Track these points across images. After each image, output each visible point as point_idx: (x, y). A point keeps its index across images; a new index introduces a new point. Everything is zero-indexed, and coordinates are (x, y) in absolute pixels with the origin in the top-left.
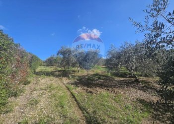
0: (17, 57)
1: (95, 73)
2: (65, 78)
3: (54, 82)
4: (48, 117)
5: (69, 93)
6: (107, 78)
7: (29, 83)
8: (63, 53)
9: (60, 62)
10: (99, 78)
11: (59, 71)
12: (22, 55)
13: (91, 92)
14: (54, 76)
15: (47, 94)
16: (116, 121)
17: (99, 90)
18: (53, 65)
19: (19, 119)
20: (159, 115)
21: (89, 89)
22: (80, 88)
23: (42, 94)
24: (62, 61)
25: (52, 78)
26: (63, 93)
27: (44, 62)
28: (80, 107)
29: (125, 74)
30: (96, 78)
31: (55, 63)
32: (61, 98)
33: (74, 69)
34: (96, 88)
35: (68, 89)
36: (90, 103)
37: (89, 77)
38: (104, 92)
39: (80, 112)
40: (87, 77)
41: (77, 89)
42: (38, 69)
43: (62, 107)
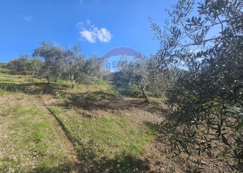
1: (98, 90)
2: (49, 96)
3: (26, 102)
5: (53, 119)
6: (113, 97)
8: (45, 54)
9: (38, 68)
10: (103, 97)
11: (37, 84)
13: (90, 116)
14: (26, 93)
17: (100, 113)
18: (25, 74)
20: (162, 137)
21: (87, 112)
22: (73, 111)
24: (43, 67)
26: (42, 119)
27: (3, 67)
28: (70, 139)
29: (135, 93)
30: (99, 97)
31: (29, 70)
32: (36, 127)
33: (65, 82)
34: (96, 109)
35: (52, 113)
36: (86, 130)
38: (107, 115)
39: (70, 144)
40: (85, 96)
41: (68, 113)
43: (38, 141)
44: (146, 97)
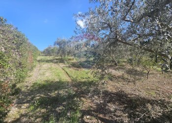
2: (62, 64)
8: (59, 44)
9: (57, 51)
11: (57, 59)
14: (53, 63)
18: (51, 55)
24: (59, 50)
27: (41, 53)
35: (63, 69)
40: (79, 63)
42: (39, 58)
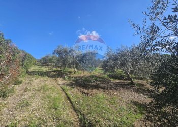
0: (7, 54)
1: (91, 74)
2: (61, 79)
3: (49, 82)
4: (40, 119)
5: (64, 95)
6: (103, 80)
7: (20, 83)
8: (59, 52)
9: (56, 61)
10: (96, 80)
11: (54, 71)
12: (13, 52)
13: (87, 94)
14: (49, 77)
15: (40, 95)
16: (110, 123)
18: (48, 65)
19: (7, 122)
21: (85, 91)
22: (76, 90)
23: (35, 95)
24: (58, 61)
25: (46, 78)
26: (58, 94)
27: (38, 62)
28: (75, 110)
29: (121, 76)
30: (93, 80)
31: (50, 63)
32: (55, 99)
33: (70, 69)
34: (92, 89)
35: (63, 90)
36: (85, 104)
37: (86, 78)
38: (100, 93)
39: (75, 114)
40: (83, 79)
41: (73, 90)
42: (31, 69)
43: (56, 109)
44: (131, 80)
